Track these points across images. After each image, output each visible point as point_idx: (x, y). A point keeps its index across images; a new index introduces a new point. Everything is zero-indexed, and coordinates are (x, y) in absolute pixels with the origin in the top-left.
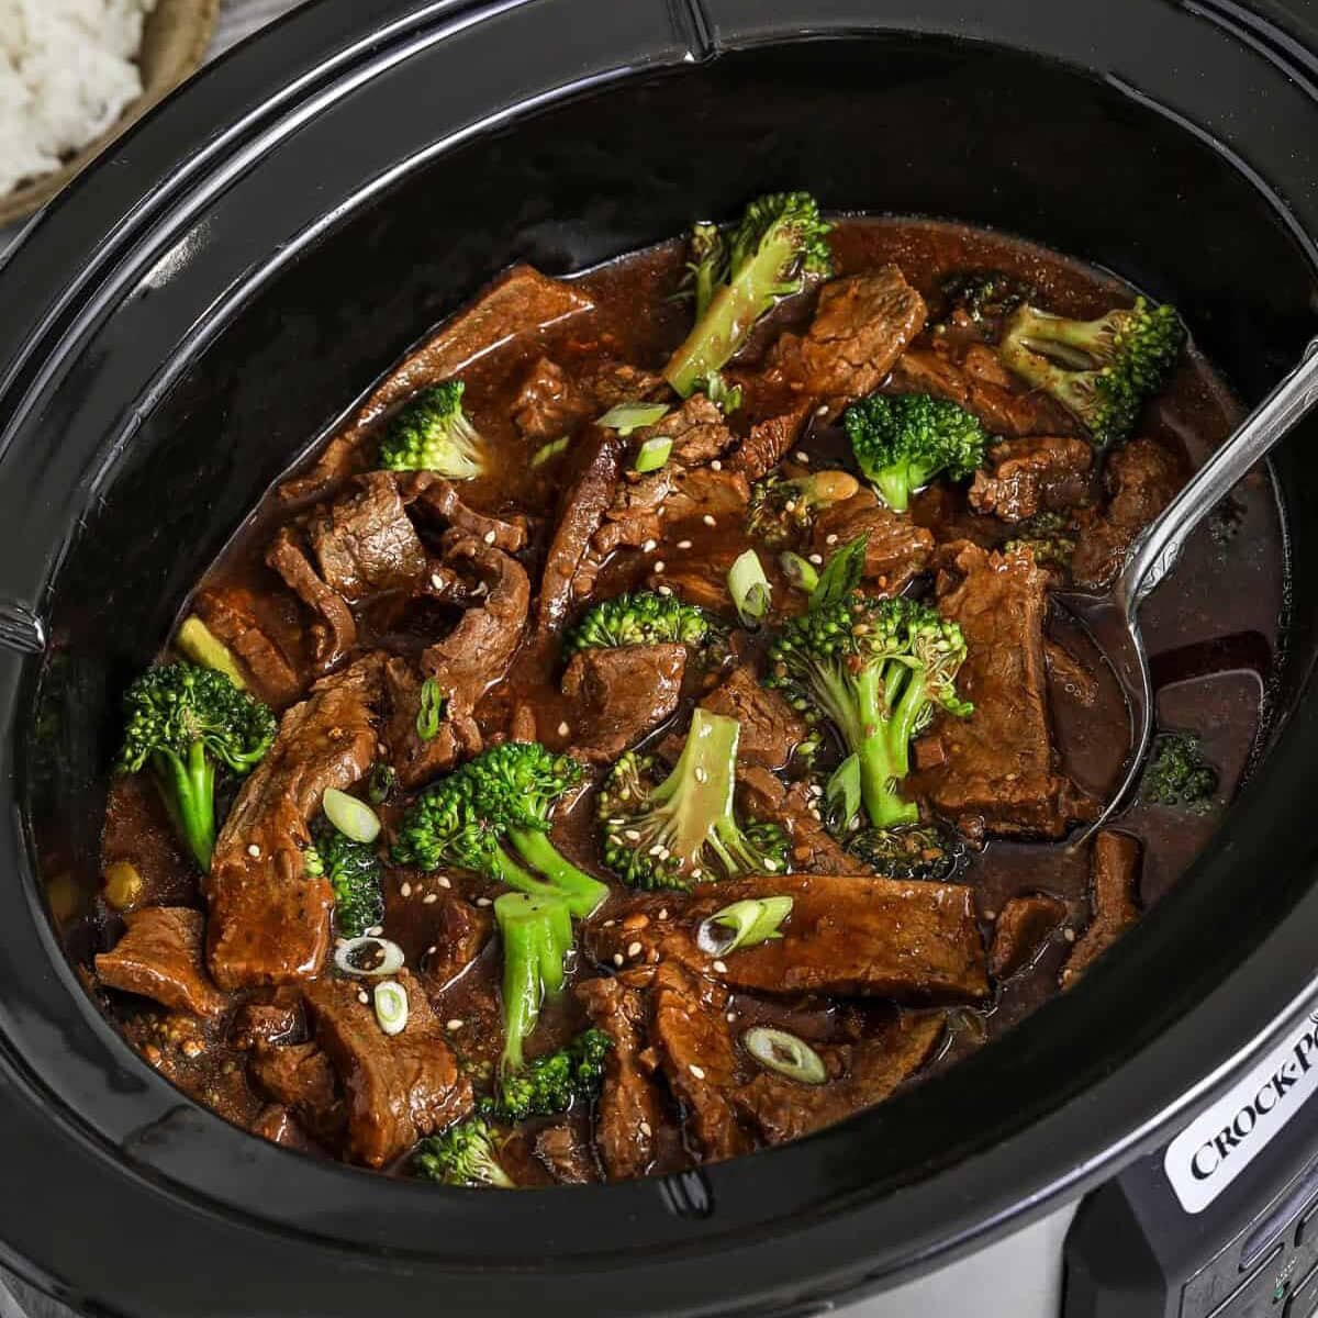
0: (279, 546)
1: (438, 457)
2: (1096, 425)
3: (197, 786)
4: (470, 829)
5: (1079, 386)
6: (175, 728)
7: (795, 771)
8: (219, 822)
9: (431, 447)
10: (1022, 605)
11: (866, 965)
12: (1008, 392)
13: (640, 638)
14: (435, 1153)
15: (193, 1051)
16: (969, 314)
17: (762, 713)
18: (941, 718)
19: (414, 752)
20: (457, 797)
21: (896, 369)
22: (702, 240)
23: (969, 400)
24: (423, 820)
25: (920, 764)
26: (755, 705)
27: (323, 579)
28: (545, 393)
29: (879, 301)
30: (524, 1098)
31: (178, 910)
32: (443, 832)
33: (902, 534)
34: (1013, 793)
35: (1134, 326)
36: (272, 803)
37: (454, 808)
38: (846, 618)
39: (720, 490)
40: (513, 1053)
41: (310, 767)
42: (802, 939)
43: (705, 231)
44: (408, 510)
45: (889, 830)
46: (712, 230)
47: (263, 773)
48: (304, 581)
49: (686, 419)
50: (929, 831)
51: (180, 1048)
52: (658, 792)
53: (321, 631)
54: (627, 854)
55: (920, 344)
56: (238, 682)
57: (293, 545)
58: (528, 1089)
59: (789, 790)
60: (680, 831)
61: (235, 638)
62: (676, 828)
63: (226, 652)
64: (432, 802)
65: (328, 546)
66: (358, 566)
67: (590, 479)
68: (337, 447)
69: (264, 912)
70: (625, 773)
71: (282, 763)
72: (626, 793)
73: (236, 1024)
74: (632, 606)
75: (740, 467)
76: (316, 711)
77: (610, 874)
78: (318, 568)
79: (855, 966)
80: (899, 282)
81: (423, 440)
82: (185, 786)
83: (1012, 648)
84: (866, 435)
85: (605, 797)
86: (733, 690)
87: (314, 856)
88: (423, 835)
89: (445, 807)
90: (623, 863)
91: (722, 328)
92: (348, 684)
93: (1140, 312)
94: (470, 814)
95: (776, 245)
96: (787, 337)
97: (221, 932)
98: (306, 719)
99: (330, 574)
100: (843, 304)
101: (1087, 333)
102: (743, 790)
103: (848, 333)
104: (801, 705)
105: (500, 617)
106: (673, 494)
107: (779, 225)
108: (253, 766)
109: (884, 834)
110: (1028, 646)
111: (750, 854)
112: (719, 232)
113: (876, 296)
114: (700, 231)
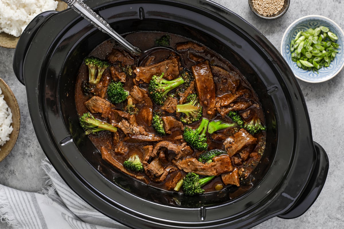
0: (161, 180)
1: (138, 162)
2: (107, 67)
3: (203, 181)
4: (201, 140)
5: (101, 71)
6: (199, 186)
7: (178, 97)
8: (207, 176)
9: (137, 163)
10: (144, 70)
11: (210, 78)
12: (103, 81)
13: (162, 124)
14: (254, 131)
15: (243, 170)
16: (92, 90)
17: (170, 104)
18: (164, 78)
19: (189, 152)
20: (198, 143)
21: (104, 98)
22: (88, 133)
23: (107, 86)
24: (202, 147)
25: (172, 79)
26: (168, 105)
27: (163, 173)
28: (121, 149)
29: (94, 104)
30: (241, 122)
31: (223, 178)
32: (202, 144)
33: (136, 90)
34: (176, 64)
35: (91, 64)
36: (203, 170)
37: (199, 143)
38: (157, 93)
39: (133, 119)
40: (232, 125)
41: (196, 166)
42: (208, 88)
43: (87, 133)
44: (149, 164)
45: (184, 81)
46: (86, 132)
47: (198, 172)
48: (165, 175)
49: (122, 127)
50: (183, 75)
51: (243, 172)
52: (187, 115)
53: (171, 171)
54: (198, 117)
55: (99, 96)
56: (182, 181)
57: (160, 178)
58: (239, 121)
59: (181, 97)
60: (194, 110)
61: (175, 183)
62: (194, 111)
63: (178, 184)
64: (199, 146)
65: (160, 173)
66: (160, 168)
67: (138, 138)
68: (138, 178)
69: (221, 166)
70: (186, 120)
71: (196, 170)
72: (189, 120)
73: (238, 165)
74: (158, 126)
75: (129, 117)
76: (185, 168)
77: (201, 119)
78: (162, 174)
79: (211, 80)
80: (90, 101)
81: (137, 165)
82: (203, 183)
83: (151, 70)
84: (122, 99)
85: (189, 123)
86: (167, 108)
87: (209, 161)
88: (205, 146)
89: (199, 144)
90: (199, 117)
91: (105, 126)
92: (179, 165)
93: (88, 64)
94: (199, 140)
95: (89, 121)
96: (103, 116)
97: (226, 171)
98: (187, 169)
99: (163, 172)
100: (96, 109)
101: (93, 71)
102: (184, 103)
103: (101, 107)
104: (165, 99)
105: (168, 144)
106: (135, 126)
107: (87, 122)
108: (197, 174)
109: (185, 81)
110: (151, 67)
111: (193, 100)
112: (86, 131)
113: (93, 104)
114: (87, 134)
